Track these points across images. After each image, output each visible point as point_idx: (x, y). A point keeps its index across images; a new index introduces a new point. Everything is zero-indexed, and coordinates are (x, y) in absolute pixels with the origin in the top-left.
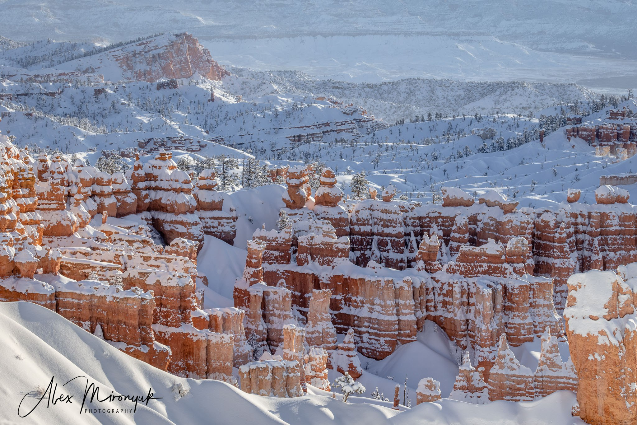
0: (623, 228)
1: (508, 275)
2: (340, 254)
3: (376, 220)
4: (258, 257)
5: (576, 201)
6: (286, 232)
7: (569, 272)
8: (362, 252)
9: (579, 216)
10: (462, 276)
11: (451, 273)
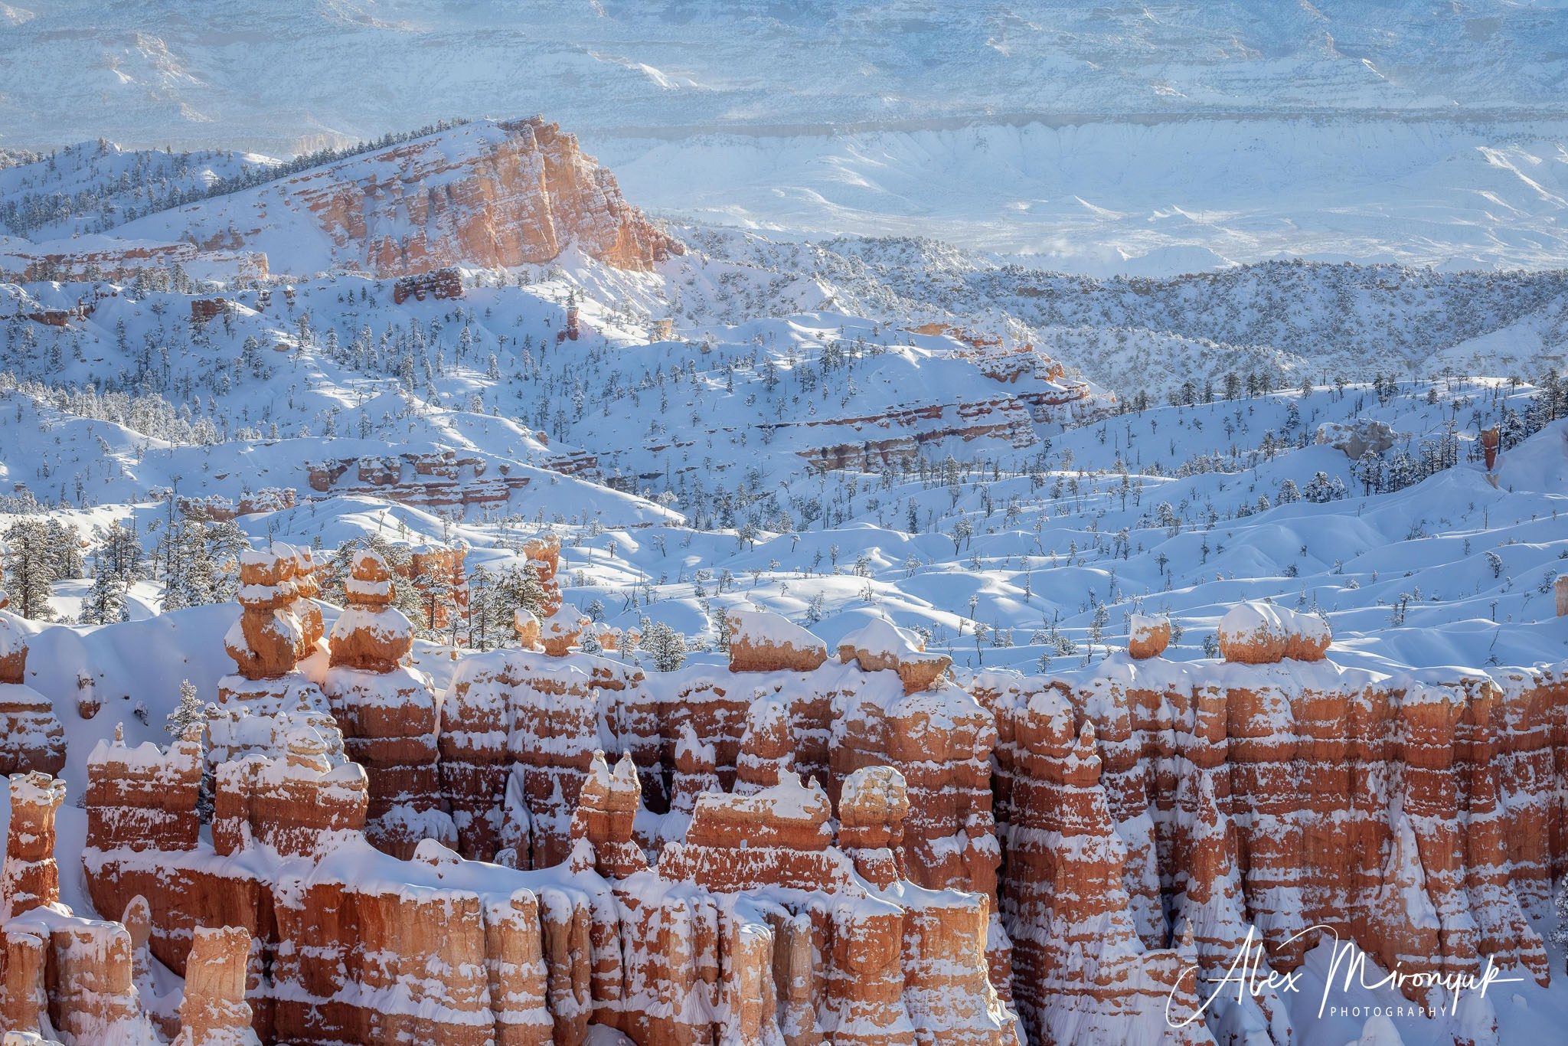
0: (1308, 738)
1: (839, 884)
2: (335, 818)
3: (520, 714)
4: (40, 826)
5: (1156, 653)
6: (184, 751)
7: (1107, 877)
8: (477, 813)
9: (1164, 701)
10: (703, 887)
11: (672, 877)
